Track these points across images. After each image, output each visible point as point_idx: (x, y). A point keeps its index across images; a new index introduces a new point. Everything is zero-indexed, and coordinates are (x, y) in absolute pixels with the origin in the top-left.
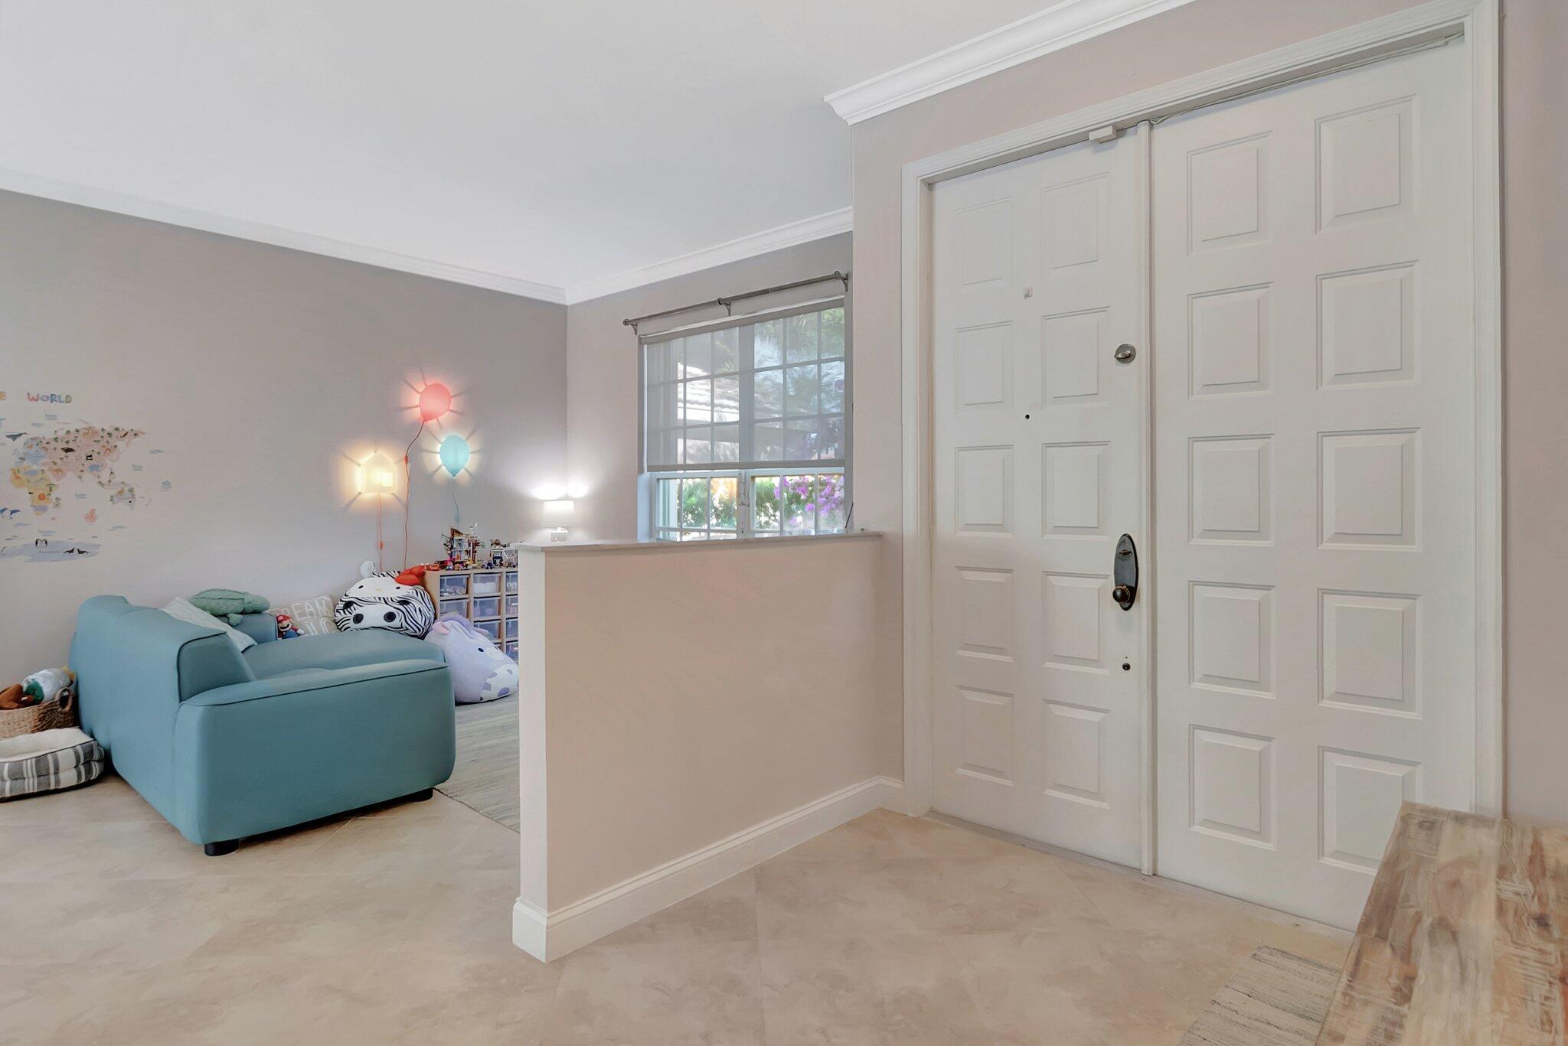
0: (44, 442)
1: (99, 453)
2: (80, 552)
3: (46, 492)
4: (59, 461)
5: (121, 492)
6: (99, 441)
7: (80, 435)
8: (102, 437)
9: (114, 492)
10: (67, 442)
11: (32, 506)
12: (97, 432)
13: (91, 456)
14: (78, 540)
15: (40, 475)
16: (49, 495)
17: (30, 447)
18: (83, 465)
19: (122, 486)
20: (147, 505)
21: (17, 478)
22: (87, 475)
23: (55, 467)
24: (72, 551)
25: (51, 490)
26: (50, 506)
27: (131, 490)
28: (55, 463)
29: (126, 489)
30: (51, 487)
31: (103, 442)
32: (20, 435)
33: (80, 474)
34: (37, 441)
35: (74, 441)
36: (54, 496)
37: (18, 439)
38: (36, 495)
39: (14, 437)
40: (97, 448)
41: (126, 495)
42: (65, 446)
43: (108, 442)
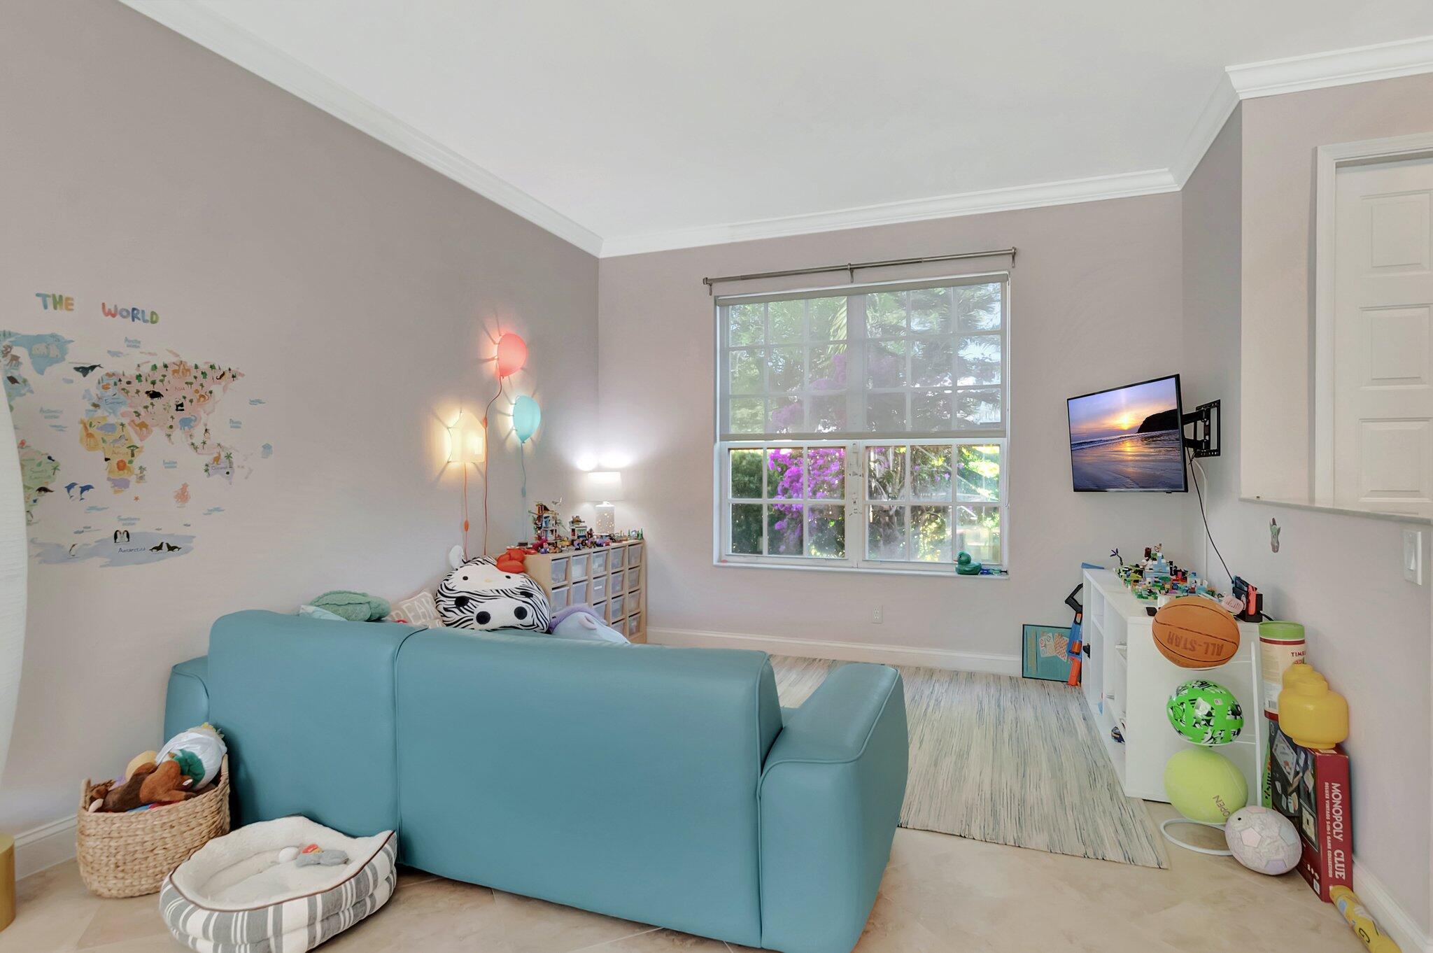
0: (124, 380)
1: (191, 401)
2: (171, 548)
3: (127, 458)
4: (142, 411)
5: (217, 459)
6: (191, 384)
7: (169, 373)
8: (195, 377)
9: (208, 459)
10: (153, 383)
11: (109, 479)
12: (188, 370)
13: (182, 405)
14: (168, 531)
15: (118, 433)
16: (131, 462)
17: (106, 388)
18: (172, 417)
19: (218, 450)
20: (246, 478)
21: (90, 435)
22: (178, 434)
23: (138, 421)
24: (159, 548)
25: (133, 455)
26: (133, 479)
27: (228, 457)
28: (138, 415)
29: (223, 455)
30: (133, 450)
31: (196, 386)
32: (93, 368)
33: (169, 431)
34: (116, 379)
35: (162, 381)
36: (138, 461)
37: (91, 374)
38: (114, 462)
39: (85, 371)
40: (189, 392)
41: (222, 463)
42: (150, 388)
43: (202, 385)
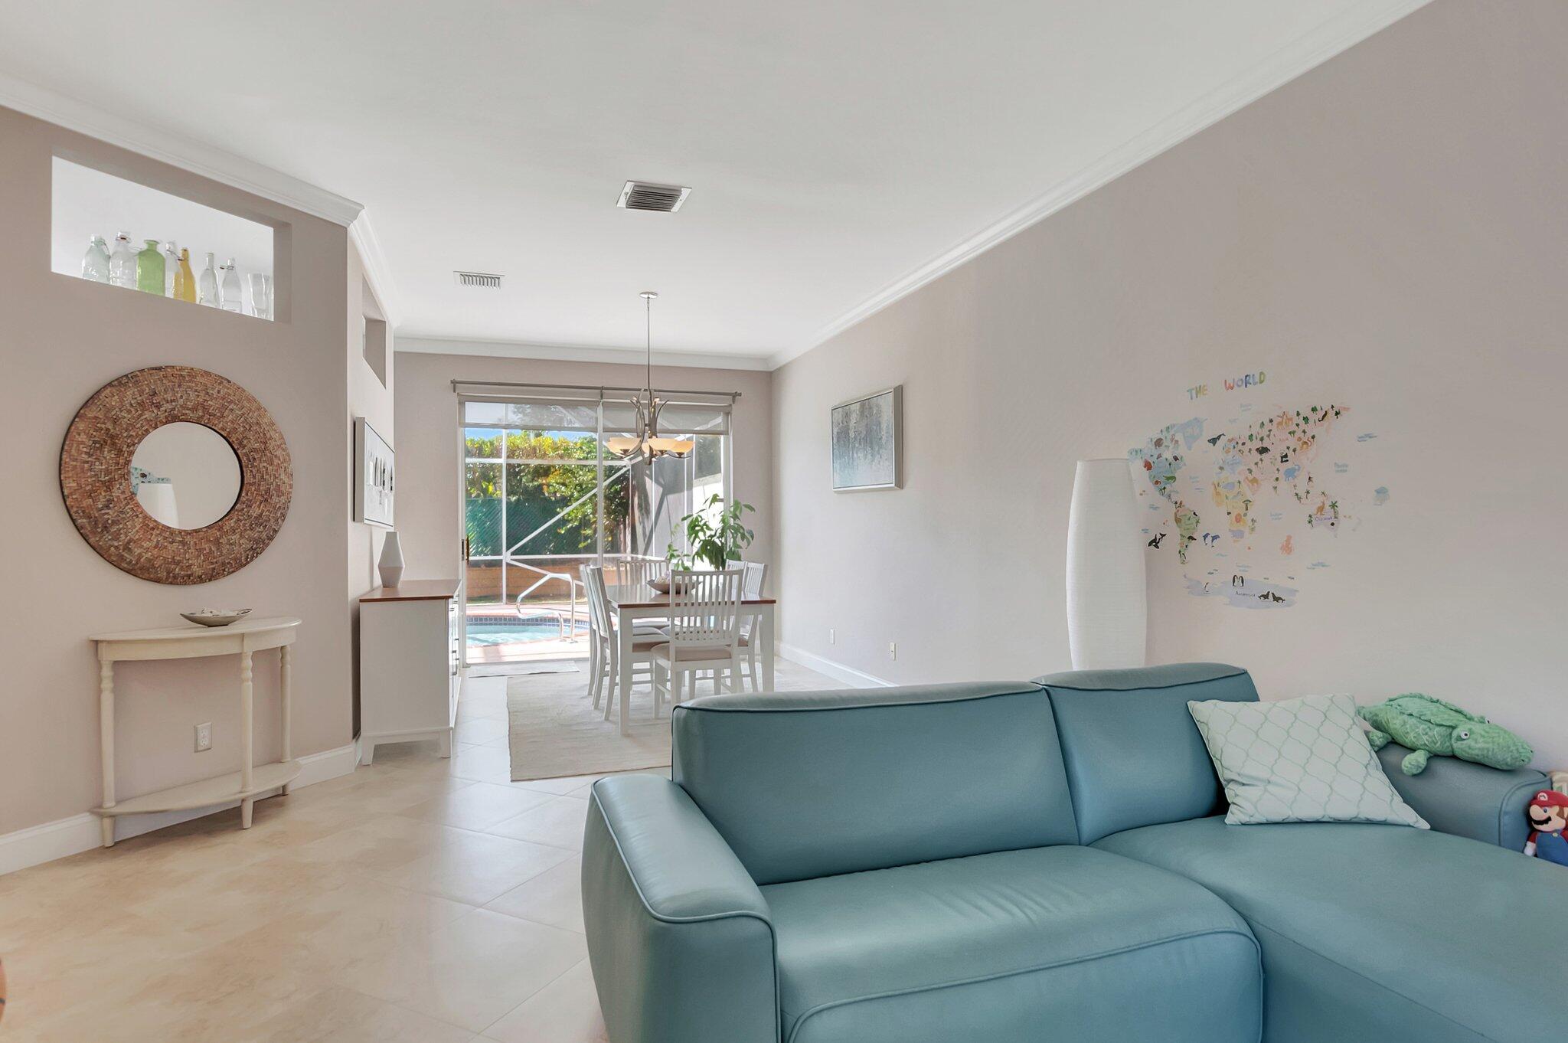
0: (1240, 442)
1: (1294, 450)
2: (1276, 599)
3: (1242, 511)
4: (1253, 467)
5: (1321, 509)
6: (1294, 432)
7: (1274, 427)
8: (1298, 425)
9: (1313, 510)
10: (1262, 439)
11: (1229, 530)
12: (1291, 419)
13: (1286, 456)
14: (1277, 583)
15: (1236, 490)
16: (1245, 515)
17: (1228, 452)
18: (1278, 470)
19: (1322, 498)
20: (1354, 530)
21: (1218, 494)
22: (1283, 485)
23: (1251, 477)
24: (1266, 597)
25: (1247, 509)
26: (1247, 530)
27: (1334, 506)
28: (1250, 471)
29: (1328, 503)
30: (1247, 502)
31: (1299, 434)
32: (1219, 437)
33: (1275, 484)
34: (1235, 443)
35: (1269, 436)
36: (1251, 514)
37: (1218, 442)
38: (1233, 516)
39: (1213, 441)
40: (1292, 442)
41: (1329, 513)
42: (1259, 445)
43: (1304, 432)
